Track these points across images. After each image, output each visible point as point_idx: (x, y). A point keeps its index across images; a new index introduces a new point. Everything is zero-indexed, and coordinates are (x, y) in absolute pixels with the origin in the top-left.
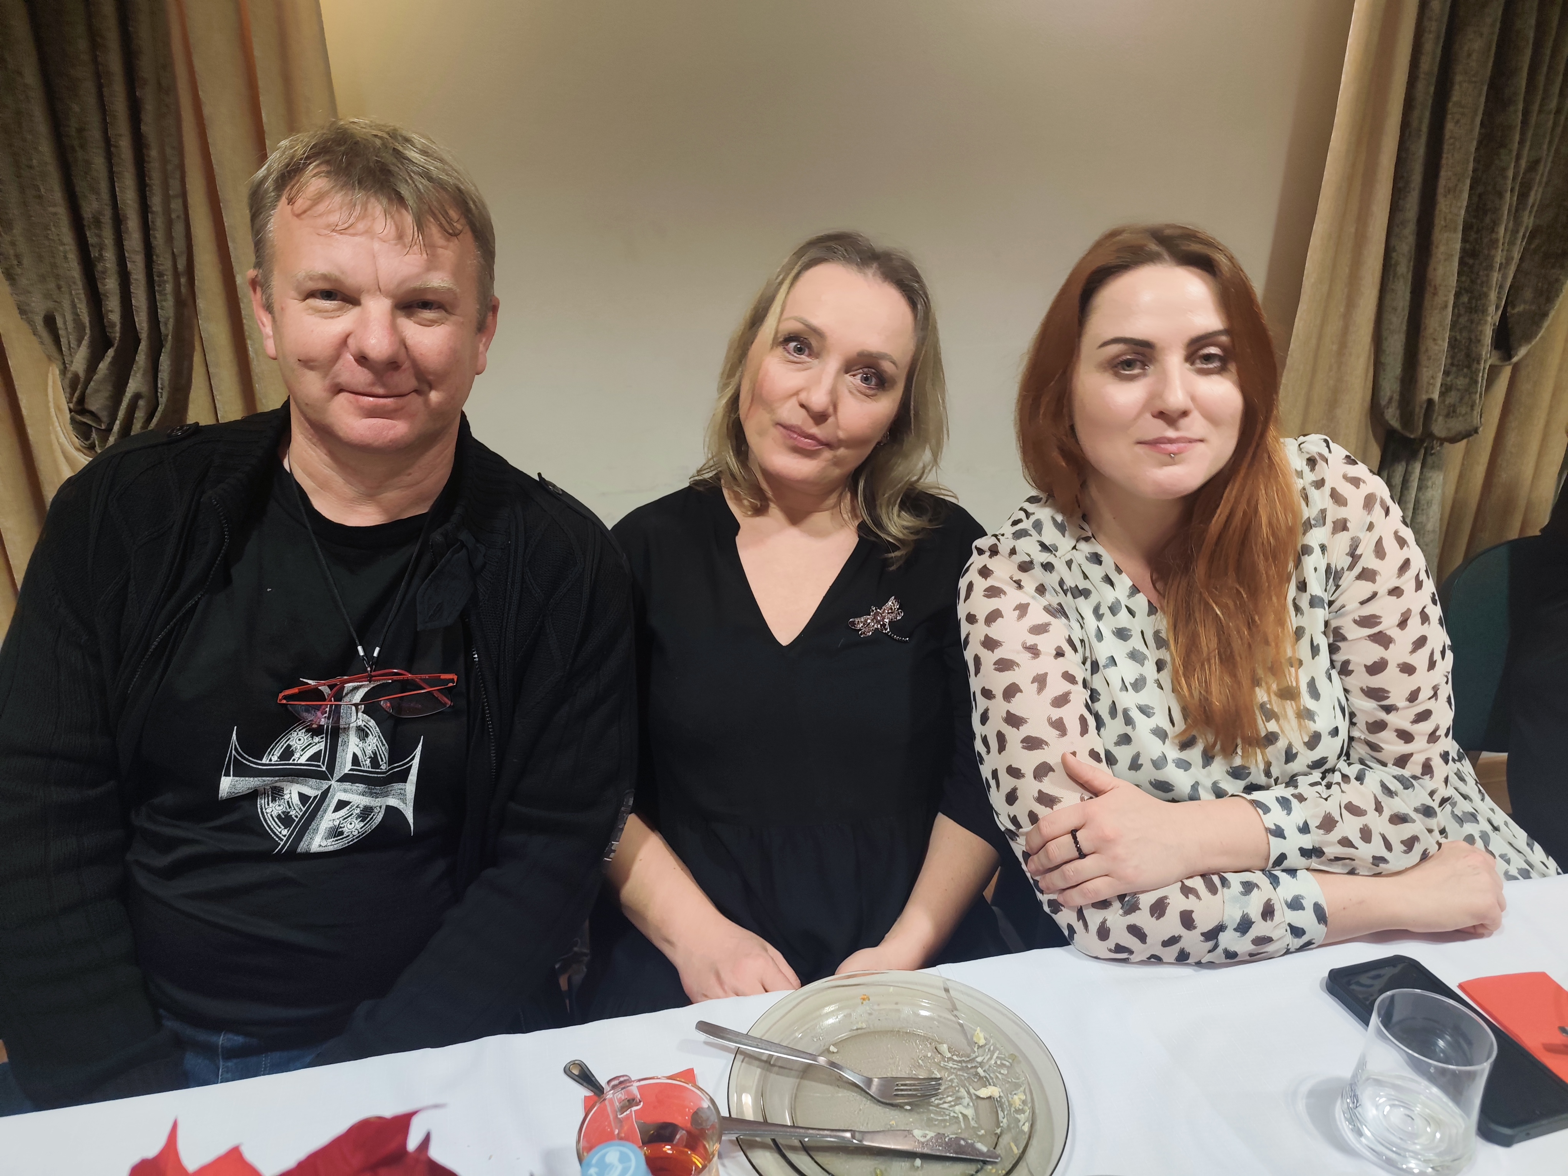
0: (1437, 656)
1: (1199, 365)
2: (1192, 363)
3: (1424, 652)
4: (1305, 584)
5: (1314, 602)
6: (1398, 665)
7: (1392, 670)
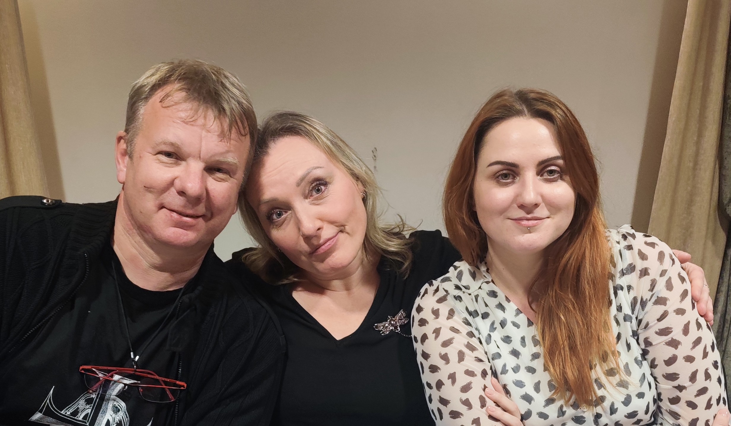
0: (709, 349)
1: (546, 176)
2: (542, 176)
3: (700, 348)
4: (621, 308)
5: (627, 318)
6: (684, 357)
7: (680, 361)
